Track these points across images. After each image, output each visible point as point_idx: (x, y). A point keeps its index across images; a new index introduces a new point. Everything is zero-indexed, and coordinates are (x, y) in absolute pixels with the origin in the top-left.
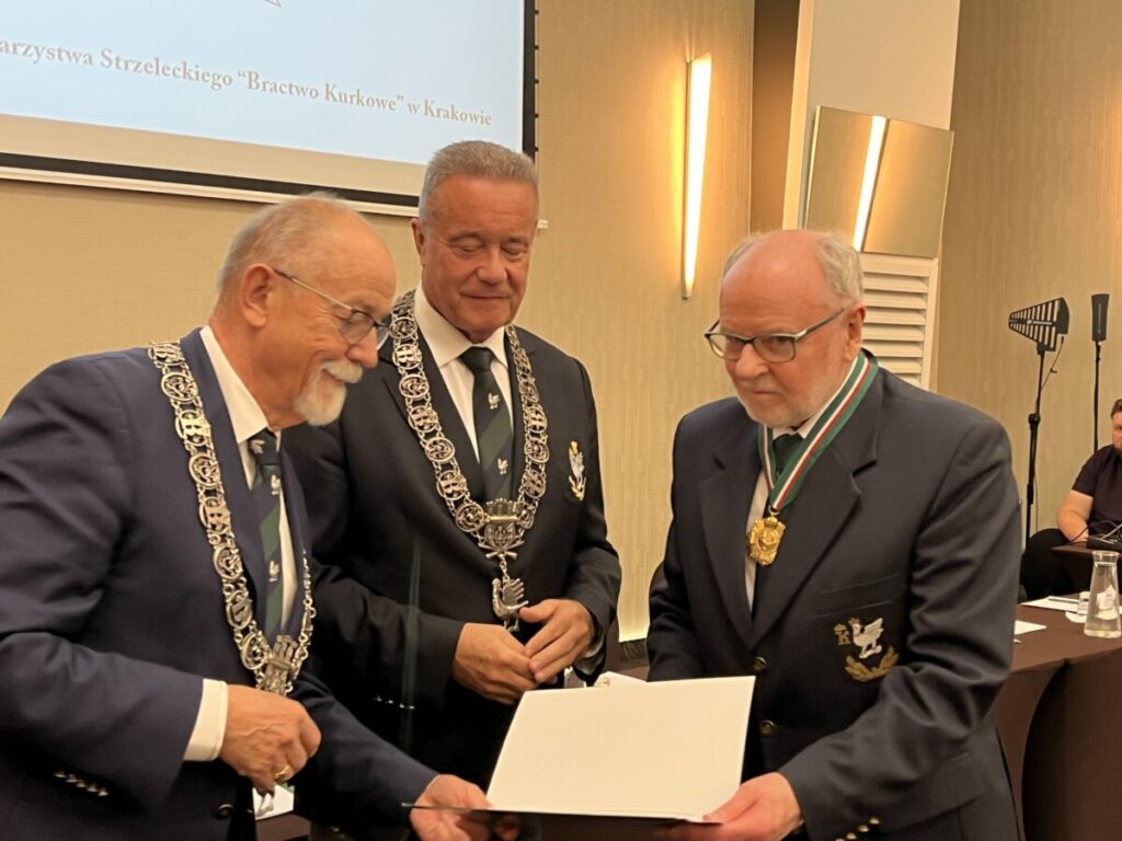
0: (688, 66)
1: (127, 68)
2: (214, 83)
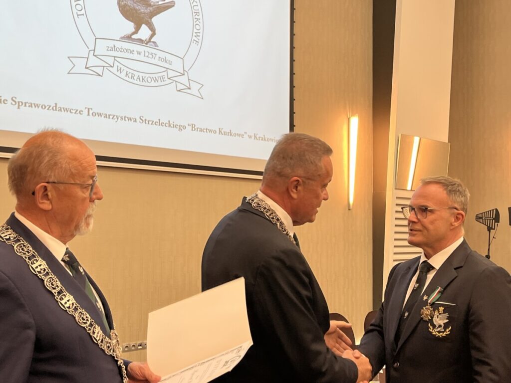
1: (148, 123)
2: (179, 129)
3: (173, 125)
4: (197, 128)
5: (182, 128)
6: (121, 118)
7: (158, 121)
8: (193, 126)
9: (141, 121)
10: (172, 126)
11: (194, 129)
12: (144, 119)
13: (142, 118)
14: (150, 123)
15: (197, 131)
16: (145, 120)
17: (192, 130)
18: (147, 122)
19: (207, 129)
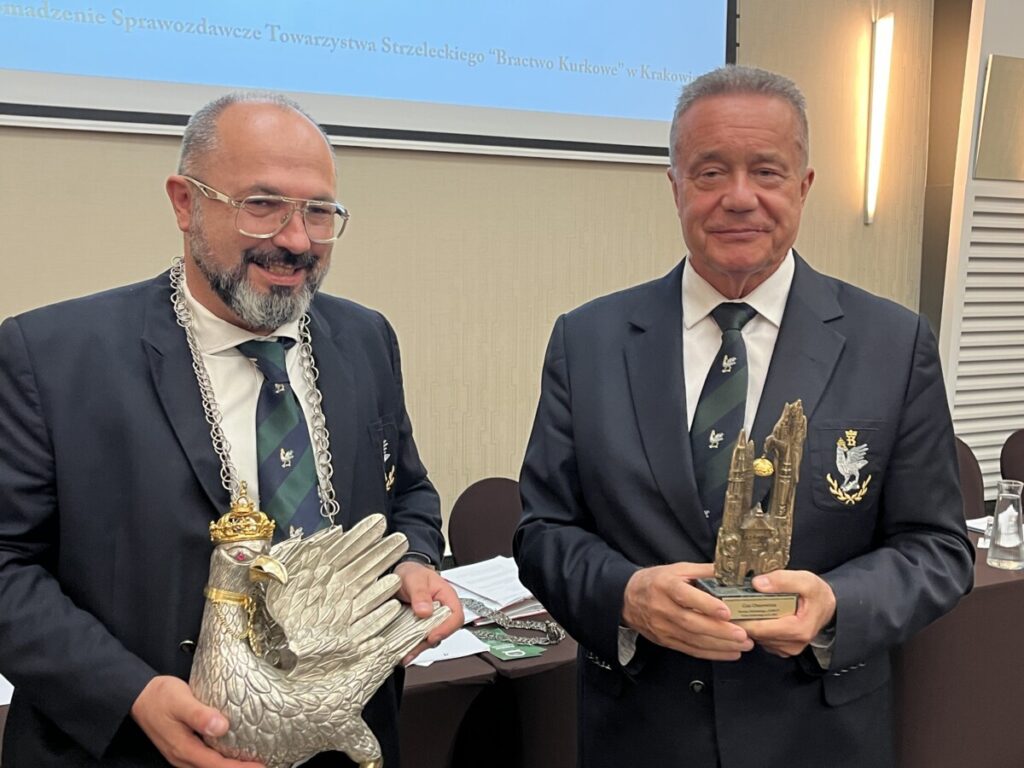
0: (873, 25)
1: (402, 52)
2: (470, 61)
3: (457, 53)
4: (510, 59)
5: (475, 59)
6: (342, 42)
7: (423, 47)
8: (502, 54)
9: (386, 49)
10: (453, 55)
11: (502, 60)
12: (391, 44)
13: (386, 41)
14: (405, 50)
15: (510, 64)
16: (395, 46)
17: (499, 62)
18: (398, 49)
19: (531, 60)
